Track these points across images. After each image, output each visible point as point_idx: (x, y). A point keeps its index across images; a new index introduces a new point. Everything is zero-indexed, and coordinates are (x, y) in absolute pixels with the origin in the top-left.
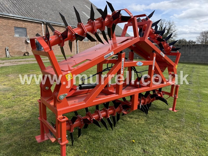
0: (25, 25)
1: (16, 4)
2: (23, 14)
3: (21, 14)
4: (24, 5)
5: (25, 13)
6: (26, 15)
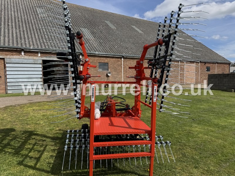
0: (107, 60)
1: (103, 43)
2: (107, 51)
3: (105, 51)
4: (109, 43)
5: (108, 50)
6: (109, 51)
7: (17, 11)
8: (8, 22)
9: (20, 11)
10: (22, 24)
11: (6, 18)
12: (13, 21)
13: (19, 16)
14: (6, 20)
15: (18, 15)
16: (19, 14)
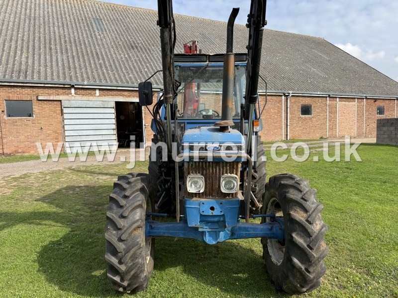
7: (63, 26)
8: (50, 44)
9: (67, 26)
10: (71, 46)
11: (47, 37)
13: (66, 33)
14: (47, 41)
15: (64, 33)
16: (66, 30)
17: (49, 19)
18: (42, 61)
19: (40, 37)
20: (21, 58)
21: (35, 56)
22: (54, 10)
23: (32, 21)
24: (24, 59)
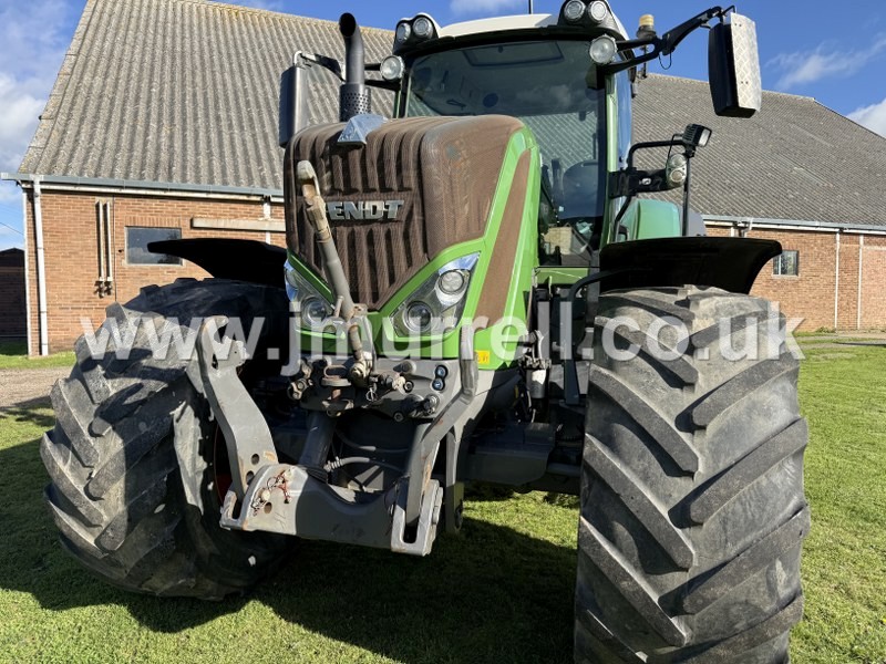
7: (241, 71)
8: (217, 108)
9: (250, 70)
10: (259, 113)
11: (210, 95)
12: (232, 103)
13: (248, 86)
14: (211, 103)
15: (244, 85)
16: (247, 78)
17: (211, 57)
18: (202, 145)
19: (194, 95)
20: (159, 137)
21: (188, 133)
22: (221, 38)
23: (178, 61)
24: (164, 140)
